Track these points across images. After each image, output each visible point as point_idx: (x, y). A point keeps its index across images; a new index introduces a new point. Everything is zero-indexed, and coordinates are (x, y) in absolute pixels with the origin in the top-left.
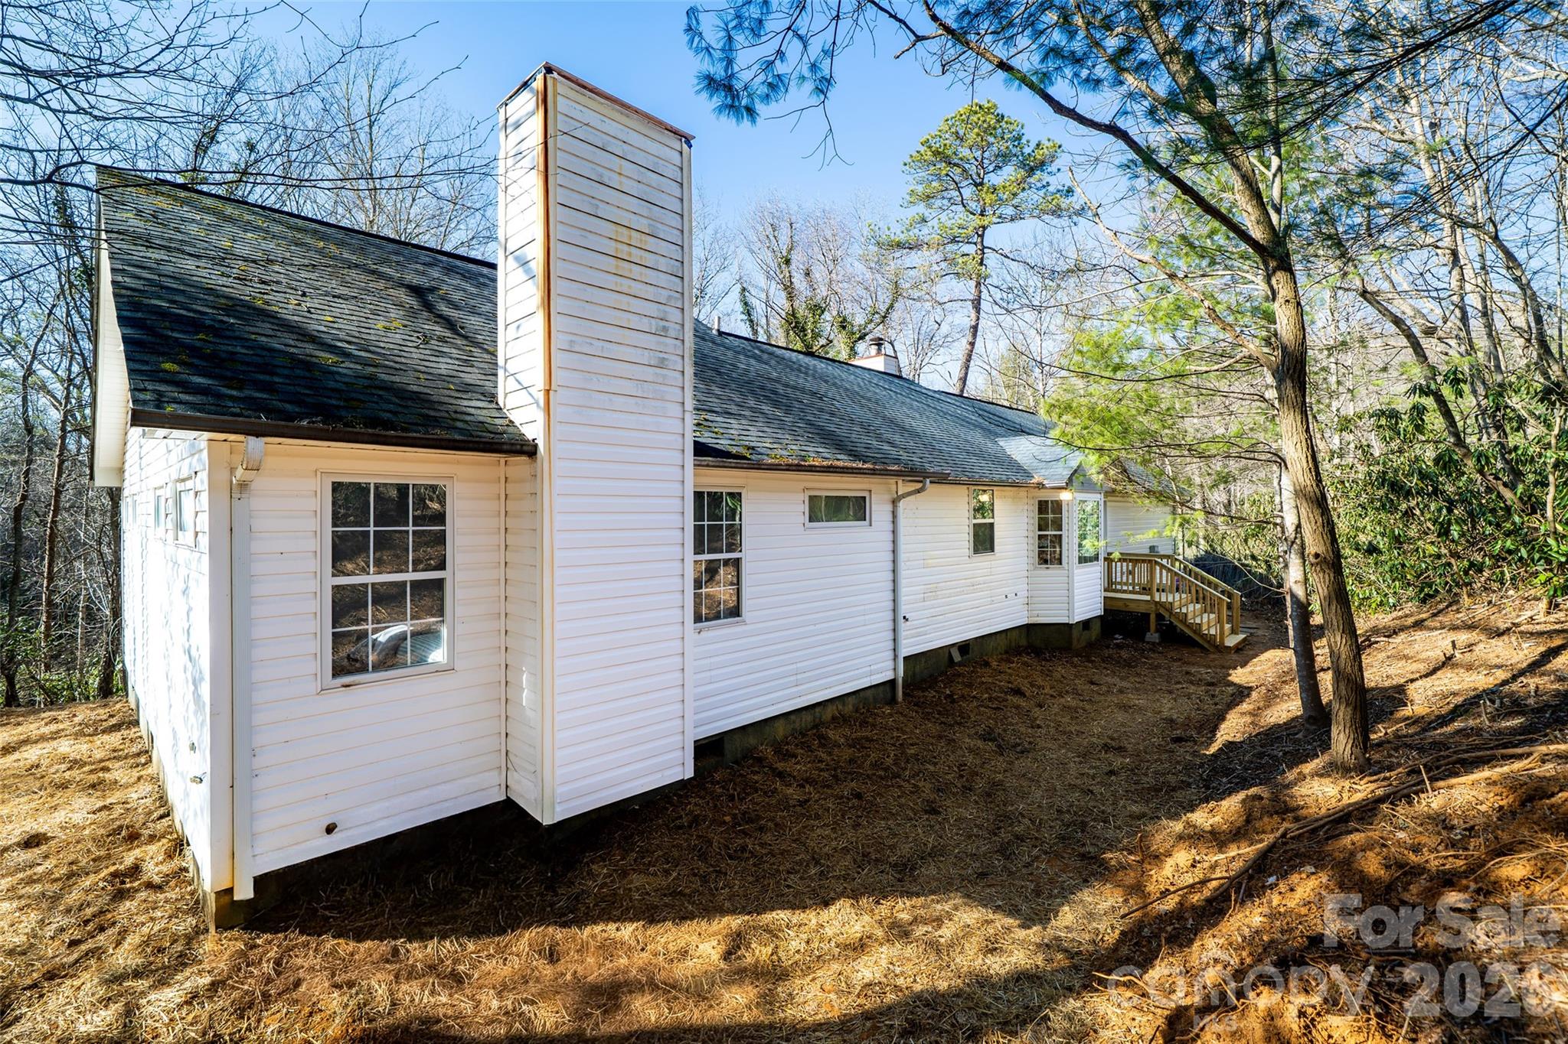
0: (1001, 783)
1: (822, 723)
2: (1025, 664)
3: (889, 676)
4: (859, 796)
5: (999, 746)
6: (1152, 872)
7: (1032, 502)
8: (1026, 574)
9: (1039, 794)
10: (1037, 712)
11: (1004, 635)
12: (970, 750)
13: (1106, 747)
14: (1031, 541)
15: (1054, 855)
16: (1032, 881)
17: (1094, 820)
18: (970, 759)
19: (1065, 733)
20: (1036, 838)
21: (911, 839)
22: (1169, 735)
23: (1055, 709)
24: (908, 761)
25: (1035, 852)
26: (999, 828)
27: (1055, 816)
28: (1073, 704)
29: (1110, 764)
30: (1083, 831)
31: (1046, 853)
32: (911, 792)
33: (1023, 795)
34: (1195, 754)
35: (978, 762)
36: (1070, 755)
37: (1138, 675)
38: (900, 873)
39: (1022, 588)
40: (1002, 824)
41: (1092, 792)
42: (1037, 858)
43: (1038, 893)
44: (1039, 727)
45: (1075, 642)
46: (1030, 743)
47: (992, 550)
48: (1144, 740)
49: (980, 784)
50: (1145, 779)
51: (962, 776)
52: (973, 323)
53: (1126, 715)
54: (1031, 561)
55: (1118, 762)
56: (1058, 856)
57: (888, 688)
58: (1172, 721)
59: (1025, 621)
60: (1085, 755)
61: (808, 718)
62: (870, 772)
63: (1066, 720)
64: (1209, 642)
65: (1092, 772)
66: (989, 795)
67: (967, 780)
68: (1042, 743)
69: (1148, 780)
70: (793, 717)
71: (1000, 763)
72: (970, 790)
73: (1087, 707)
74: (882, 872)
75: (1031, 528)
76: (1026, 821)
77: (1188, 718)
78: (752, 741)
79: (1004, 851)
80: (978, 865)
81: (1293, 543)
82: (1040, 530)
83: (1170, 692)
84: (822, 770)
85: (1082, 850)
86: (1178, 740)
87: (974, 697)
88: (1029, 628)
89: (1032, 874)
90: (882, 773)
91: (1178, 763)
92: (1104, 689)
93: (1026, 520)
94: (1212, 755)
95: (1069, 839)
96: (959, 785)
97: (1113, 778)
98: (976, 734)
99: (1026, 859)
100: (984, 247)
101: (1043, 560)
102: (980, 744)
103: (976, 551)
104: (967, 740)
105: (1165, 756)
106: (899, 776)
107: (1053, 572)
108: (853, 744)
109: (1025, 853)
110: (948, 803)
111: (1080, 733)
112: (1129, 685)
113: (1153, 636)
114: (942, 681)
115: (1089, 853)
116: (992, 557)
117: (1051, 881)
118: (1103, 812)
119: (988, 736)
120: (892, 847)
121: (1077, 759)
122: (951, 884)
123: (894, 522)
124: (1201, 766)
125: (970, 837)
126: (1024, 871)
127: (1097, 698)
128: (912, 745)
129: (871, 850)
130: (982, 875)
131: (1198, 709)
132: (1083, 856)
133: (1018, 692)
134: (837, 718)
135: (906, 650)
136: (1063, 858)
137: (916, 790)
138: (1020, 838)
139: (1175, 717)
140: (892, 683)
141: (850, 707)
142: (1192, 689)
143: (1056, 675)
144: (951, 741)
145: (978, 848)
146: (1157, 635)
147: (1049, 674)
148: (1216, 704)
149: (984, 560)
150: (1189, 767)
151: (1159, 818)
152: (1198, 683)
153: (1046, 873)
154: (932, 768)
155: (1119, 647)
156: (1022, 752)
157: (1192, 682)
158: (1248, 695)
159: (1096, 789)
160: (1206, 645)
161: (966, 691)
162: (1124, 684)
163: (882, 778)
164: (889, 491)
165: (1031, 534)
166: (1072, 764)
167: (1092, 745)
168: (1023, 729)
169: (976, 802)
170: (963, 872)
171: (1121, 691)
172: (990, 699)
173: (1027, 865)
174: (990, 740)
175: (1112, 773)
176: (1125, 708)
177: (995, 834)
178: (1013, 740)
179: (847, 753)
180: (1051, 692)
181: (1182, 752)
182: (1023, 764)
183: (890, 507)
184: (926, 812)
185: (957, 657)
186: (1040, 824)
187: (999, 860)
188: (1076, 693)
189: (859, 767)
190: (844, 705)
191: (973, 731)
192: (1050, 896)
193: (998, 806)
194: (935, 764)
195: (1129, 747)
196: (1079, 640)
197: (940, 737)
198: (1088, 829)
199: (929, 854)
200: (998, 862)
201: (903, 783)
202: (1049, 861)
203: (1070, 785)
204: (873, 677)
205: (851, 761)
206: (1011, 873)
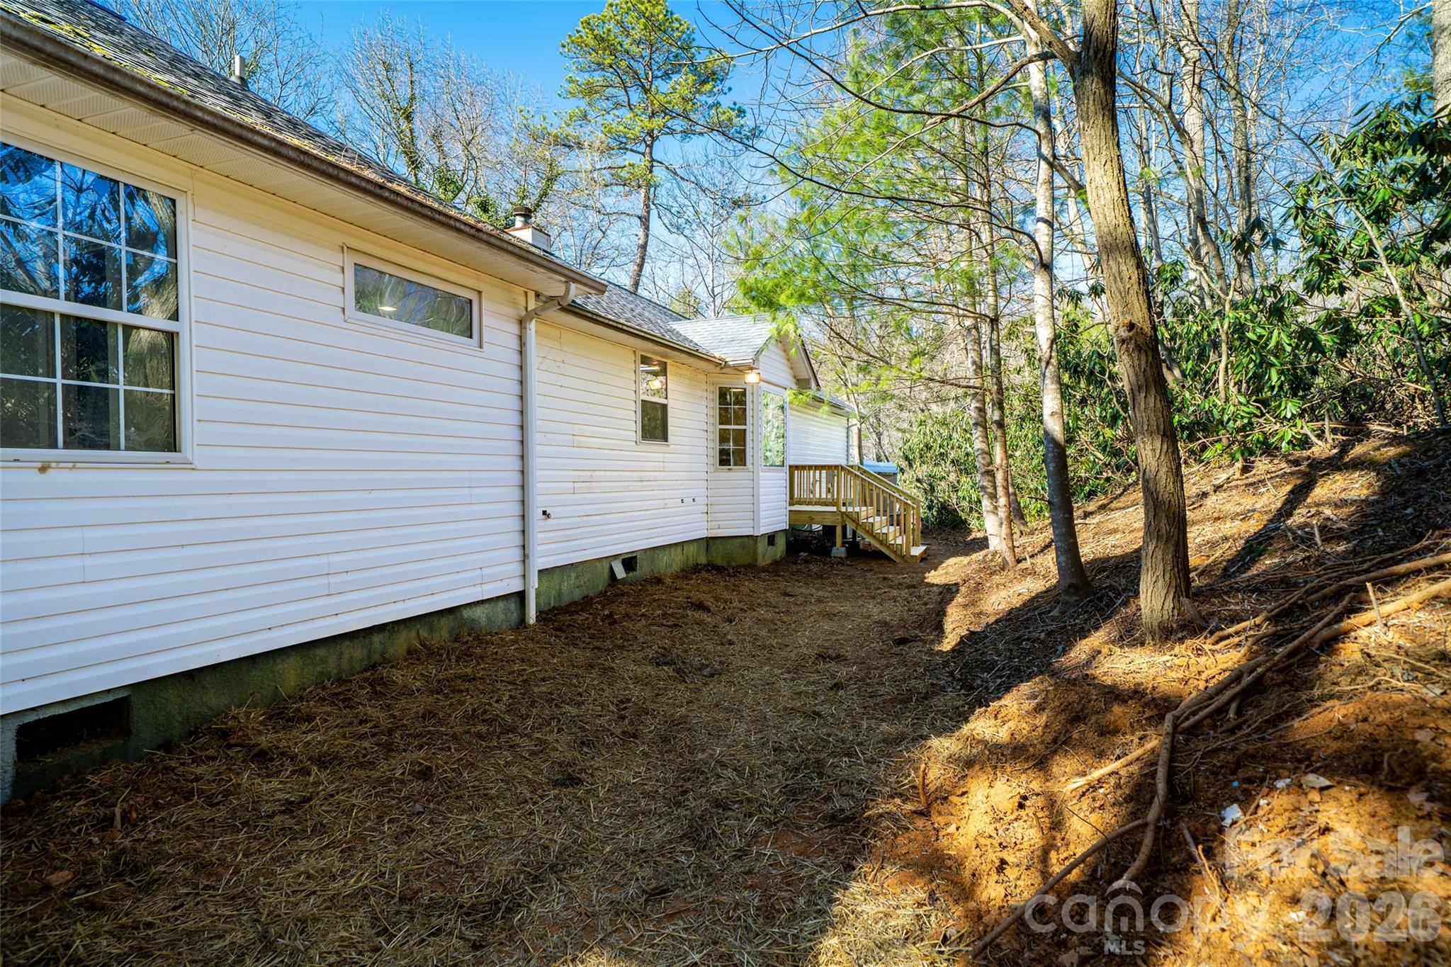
0: (683, 720)
1: (385, 661)
2: (704, 580)
3: (516, 586)
4: (425, 774)
5: (679, 671)
6: (952, 829)
7: (712, 388)
8: (705, 476)
9: (741, 728)
10: (725, 627)
11: (679, 550)
12: (637, 680)
13: (822, 657)
14: (711, 436)
15: (783, 825)
16: (752, 888)
17: (833, 755)
18: (636, 692)
19: (764, 647)
20: (749, 800)
21: (518, 841)
22: (889, 638)
23: (748, 622)
24: (533, 704)
25: (751, 825)
26: (685, 792)
27: (772, 758)
28: (770, 616)
29: (833, 676)
30: (820, 775)
31: (770, 824)
32: (534, 753)
33: (718, 733)
34: (931, 652)
35: (648, 694)
36: (777, 671)
37: (833, 584)
38: (477, 925)
39: (701, 492)
40: (688, 785)
41: (819, 714)
42: (755, 836)
43: (768, 913)
44: (731, 643)
45: (760, 558)
46: (721, 663)
47: (665, 438)
48: (862, 647)
49: (650, 727)
50: (882, 690)
51: (623, 718)
52: (641, 242)
53: (831, 623)
54: (711, 460)
55: (843, 672)
56: (792, 826)
57: (513, 605)
58: (885, 624)
59: (704, 534)
60: (797, 669)
61: (356, 653)
62: (459, 729)
63: (764, 633)
64: (895, 552)
65: (811, 689)
66: (665, 740)
67: (631, 723)
68: (736, 662)
69: (887, 690)
70: (321, 652)
71: (681, 692)
72: (635, 736)
73: (785, 619)
74: (437, 933)
75: (711, 420)
76: (729, 773)
77: (902, 619)
78: (213, 699)
79: (697, 835)
80: (648, 872)
81: (1048, 363)
82: (721, 423)
83: (874, 598)
84: (362, 737)
85: (828, 808)
86: (902, 641)
87: (643, 615)
88: (709, 541)
89: (750, 872)
90: (482, 728)
91: (916, 664)
92: (801, 599)
93: (705, 411)
94: (953, 650)
95: (802, 791)
96: (618, 731)
97: (841, 693)
98: (645, 658)
99: (737, 842)
100: (653, 160)
101: (724, 458)
102: (650, 670)
103: (644, 437)
104: (632, 667)
105: (894, 661)
106: (513, 730)
107: (734, 475)
108: (437, 688)
109: (734, 830)
110: (598, 762)
111: (783, 646)
112: (827, 594)
113: (839, 551)
114: (600, 603)
115: (842, 810)
116: (665, 449)
117: (788, 880)
118: (843, 741)
119: (661, 660)
120: (473, 869)
121: (786, 676)
122: (590, 930)
123: (522, 352)
124: (946, 664)
125: (633, 817)
126: (736, 867)
127: (794, 609)
128: (543, 680)
129: (422, 884)
130: (659, 893)
131: (909, 610)
132: (833, 819)
133: (700, 606)
134: (416, 651)
135: (541, 561)
136: (801, 828)
137: (543, 747)
138: (721, 804)
139: (888, 619)
140: (521, 596)
141: (445, 634)
142: (895, 593)
143: (744, 590)
144: (606, 670)
145: (648, 835)
146: (843, 549)
147: (735, 589)
148: (925, 604)
149: (654, 450)
150: (930, 669)
151: (926, 738)
152: (899, 586)
153: (776, 864)
154: (573, 711)
155: (806, 562)
156: (712, 676)
157: (891, 587)
158: (957, 591)
159: (825, 709)
160: (892, 556)
161: (631, 611)
162: (820, 593)
163: (481, 736)
164: (514, 304)
165: (711, 429)
166: (782, 683)
167: (804, 657)
168: (710, 647)
169: (645, 754)
170: (615, 896)
171: (819, 601)
172: (664, 615)
173: (740, 855)
174: (665, 664)
175: (838, 686)
176: (830, 616)
177: (678, 805)
178: (696, 662)
179: (423, 703)
180: (740, 605)
181: (913, 651)
182: (714, 691)
183: (515, 329)
184: (556, 784)
185: (620, 573)
186: (752, 774)
187: (688, 854)
188: (768, 604)
189: (440, 723)
190: (431, 630)
191: (641, 655)
192: (794, 916)
193: (681, 755)
194: (579, 704)
195: (849, 655)
196: (766, 555)
197: (592, 666)
198: (828, 771)
199: (552, 867)
200: (686, 859)
201: (518, 740)
202: (776, 839)
203: (785, 709)
204: (485, 587)
205: (428, 715)
206: (713, 879)
